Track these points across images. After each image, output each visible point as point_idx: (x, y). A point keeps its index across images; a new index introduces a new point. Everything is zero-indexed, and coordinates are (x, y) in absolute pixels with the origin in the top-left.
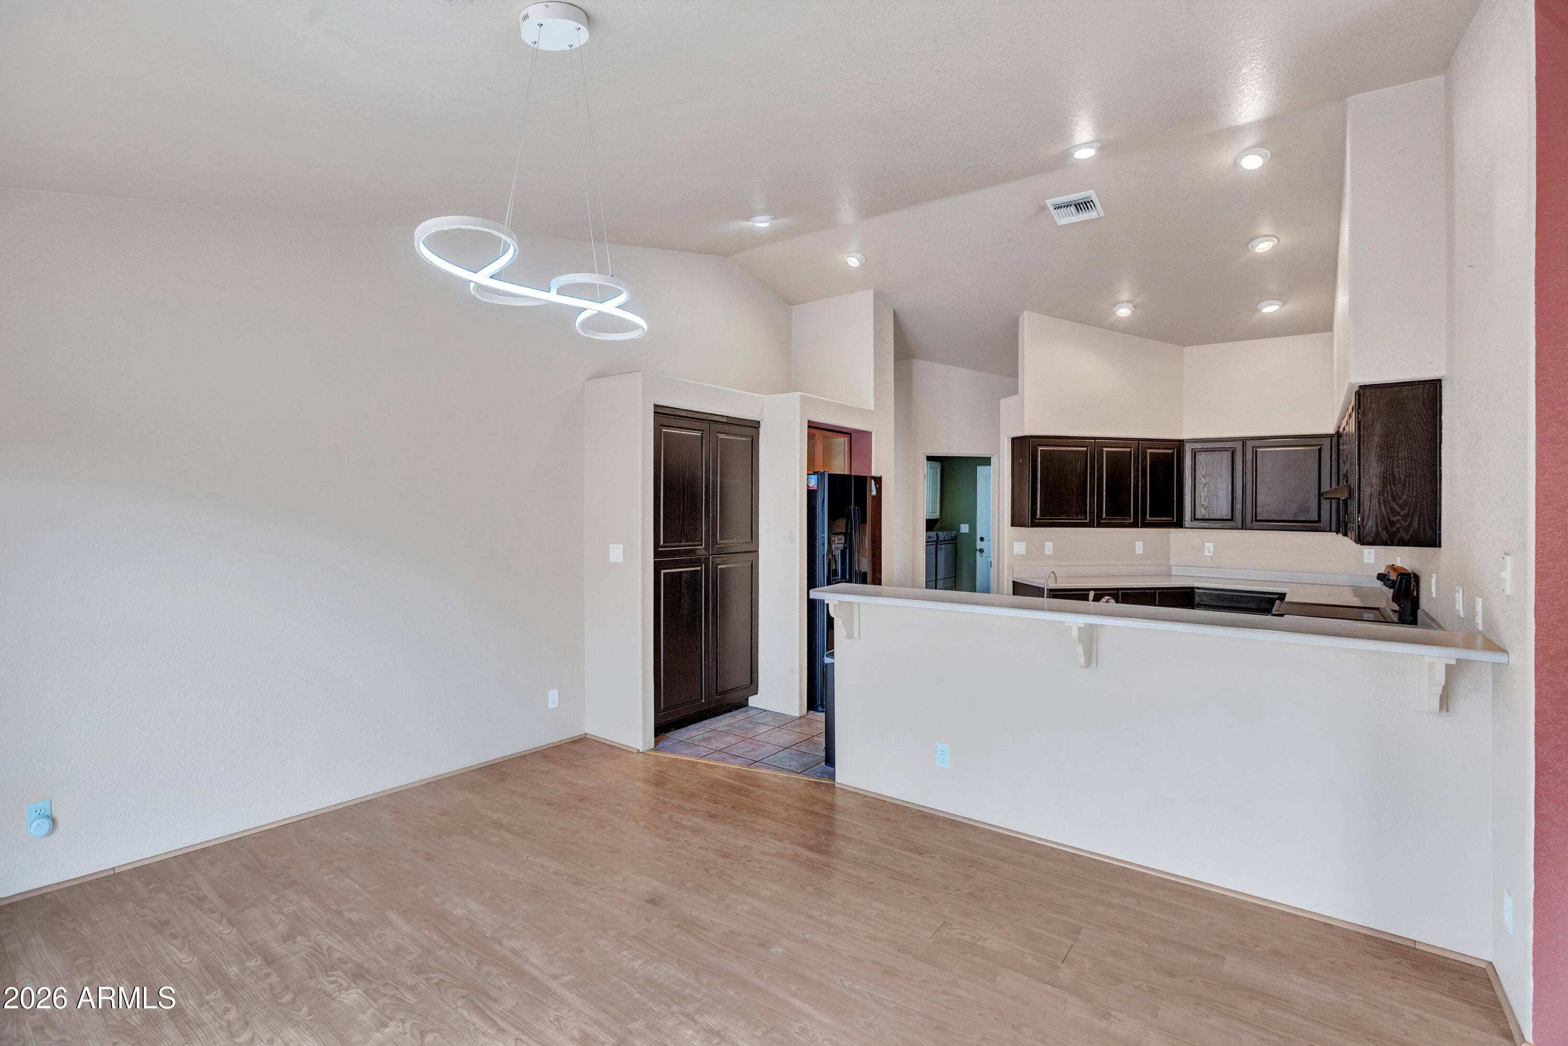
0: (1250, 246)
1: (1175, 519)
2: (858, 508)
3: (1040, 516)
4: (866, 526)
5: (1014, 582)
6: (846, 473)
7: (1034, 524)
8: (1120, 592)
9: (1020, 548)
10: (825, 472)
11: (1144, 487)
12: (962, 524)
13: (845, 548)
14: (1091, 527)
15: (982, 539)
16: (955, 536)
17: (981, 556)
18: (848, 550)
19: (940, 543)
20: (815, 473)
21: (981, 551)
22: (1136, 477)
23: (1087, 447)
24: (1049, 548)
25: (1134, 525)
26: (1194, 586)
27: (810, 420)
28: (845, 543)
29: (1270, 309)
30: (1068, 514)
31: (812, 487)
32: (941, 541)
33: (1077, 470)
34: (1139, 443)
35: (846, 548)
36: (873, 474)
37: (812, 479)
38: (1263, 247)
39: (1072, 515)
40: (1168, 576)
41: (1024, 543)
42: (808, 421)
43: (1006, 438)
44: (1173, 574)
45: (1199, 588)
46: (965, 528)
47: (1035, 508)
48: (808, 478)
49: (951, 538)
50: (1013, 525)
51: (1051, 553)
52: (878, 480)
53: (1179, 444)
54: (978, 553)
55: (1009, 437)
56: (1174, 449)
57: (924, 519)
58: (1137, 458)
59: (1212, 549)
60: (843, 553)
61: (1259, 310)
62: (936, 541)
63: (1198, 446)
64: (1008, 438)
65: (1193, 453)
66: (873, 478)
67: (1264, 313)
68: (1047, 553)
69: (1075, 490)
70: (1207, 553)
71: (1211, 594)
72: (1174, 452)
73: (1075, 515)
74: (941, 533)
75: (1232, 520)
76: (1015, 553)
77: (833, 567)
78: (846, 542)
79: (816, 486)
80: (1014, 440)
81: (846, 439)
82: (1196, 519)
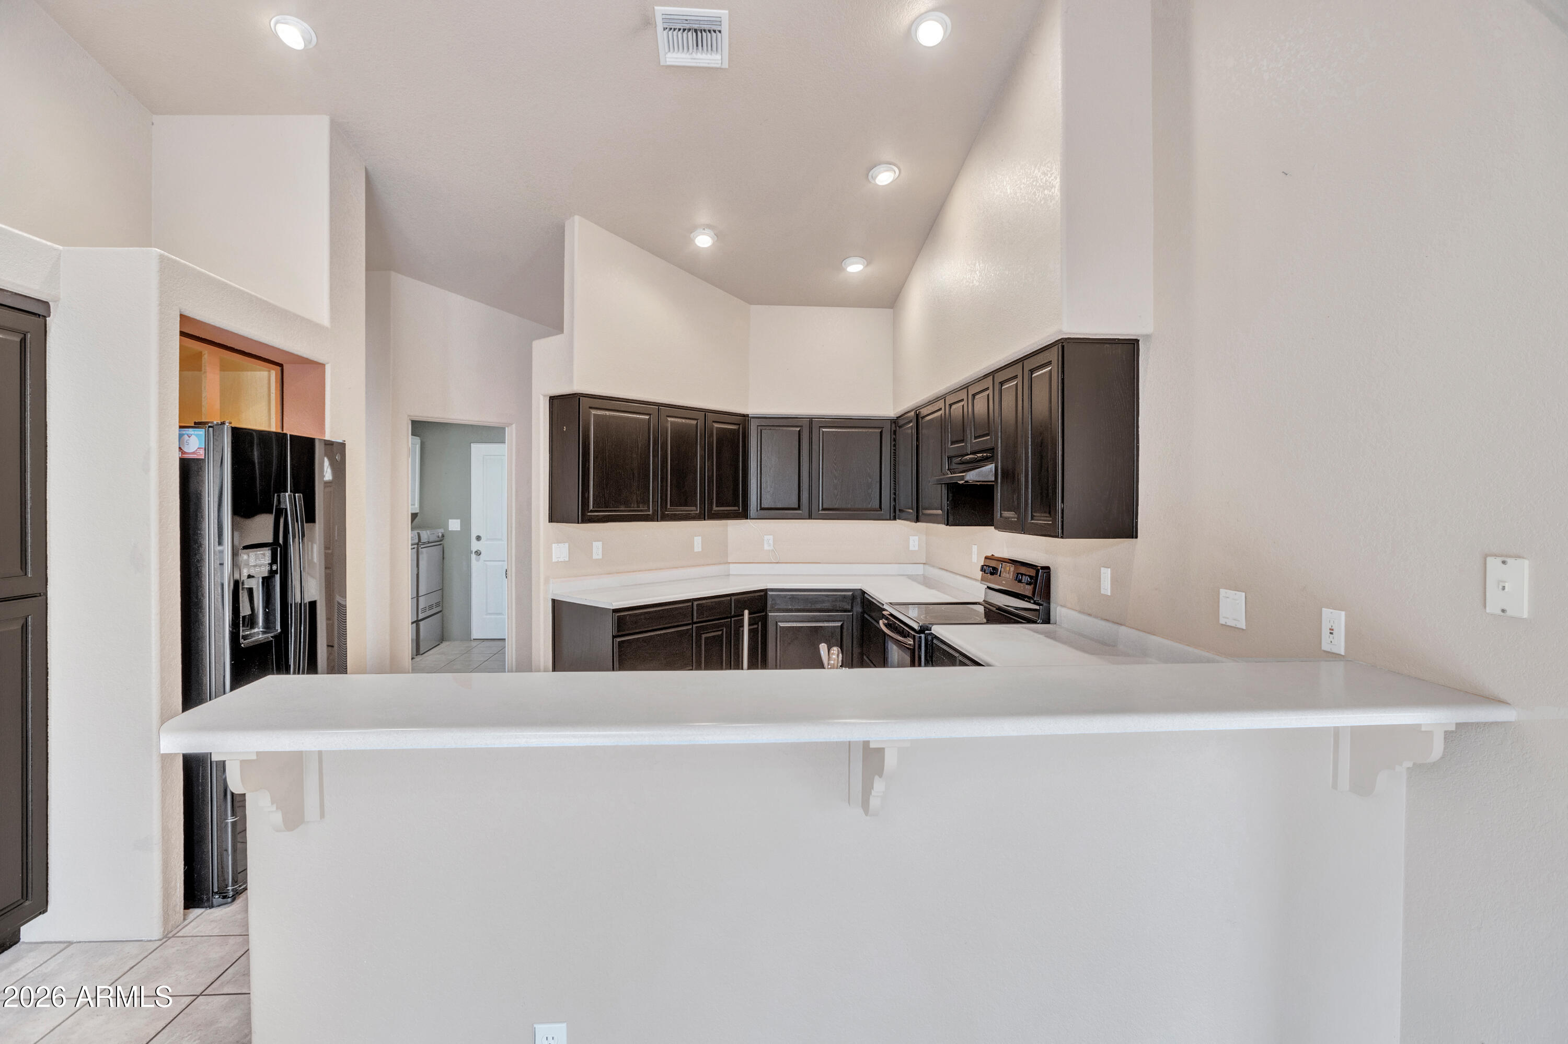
0: (870, 177)
1: (741, 509)
2: (299, 497)
3: (593, 507)
4: (315, 527)
5: (554, 601)
6: (273, 429)
7: (586, 518)
8: (695, 603)
9: (560, 552)
10: (223, 423)
11: (710, 469)
12: (450, 519)
13: (272, 573)
14: (653, 521)
15: (479, 538)
16: (443, 536)
17: (478, 560)
18: (278, 577)
19: (422, 546)
20: (198, 425)
21: (478, 553)
22: (703, 457)
23: (650, 415)
24: (597, 549)
25: (701, 517)
26: (768, 588)
27: (187, 313)
28: (271, 565)
29: (855, 268)
30: (627, 503)
31: (193, 453)
32: (424, 543)
33: (638, 445)
34: (705, 414)
35: (276, 572)
36: (328, 437)
37: (193, 437)
38: (884, 178)
39: (632, 505)
40: (726, 575)
41: (567, 545)
42: (182, 316)
43: (542, 398)
44: (731, 573)
45: (772, 590)
46: (454, 525)
47: (587, 496)
48: (181, 436)
49: (438, 539)
50: (551, 520)
51: (600, 557)
52: (337, 450)
53: (744, 419)
54: (473, 556)
55: (547, 396)
56: (740, 425)
57: (408, 514)
58: (704, 435)
59: (771, 542)
60: (267, 582)
61: (844, 270)
62: (418, 544)
63: (764, 422)
64: (544, 396)
65: (759, 430)
66: (329, 444)
67: (850, 273)
68: (595, 557)
69: (636, 472)
70: (766, 547)
71: (785, 596)
72: (739, 428)
73: (636, 506)
74: (424, 532)
75: (799, 508)
76: (554, 560)
77: (245, 610)
78: (274, 561)
79: (202, 452)
80: (552, 399)
81: (273, 373)
82: (762, 509)
